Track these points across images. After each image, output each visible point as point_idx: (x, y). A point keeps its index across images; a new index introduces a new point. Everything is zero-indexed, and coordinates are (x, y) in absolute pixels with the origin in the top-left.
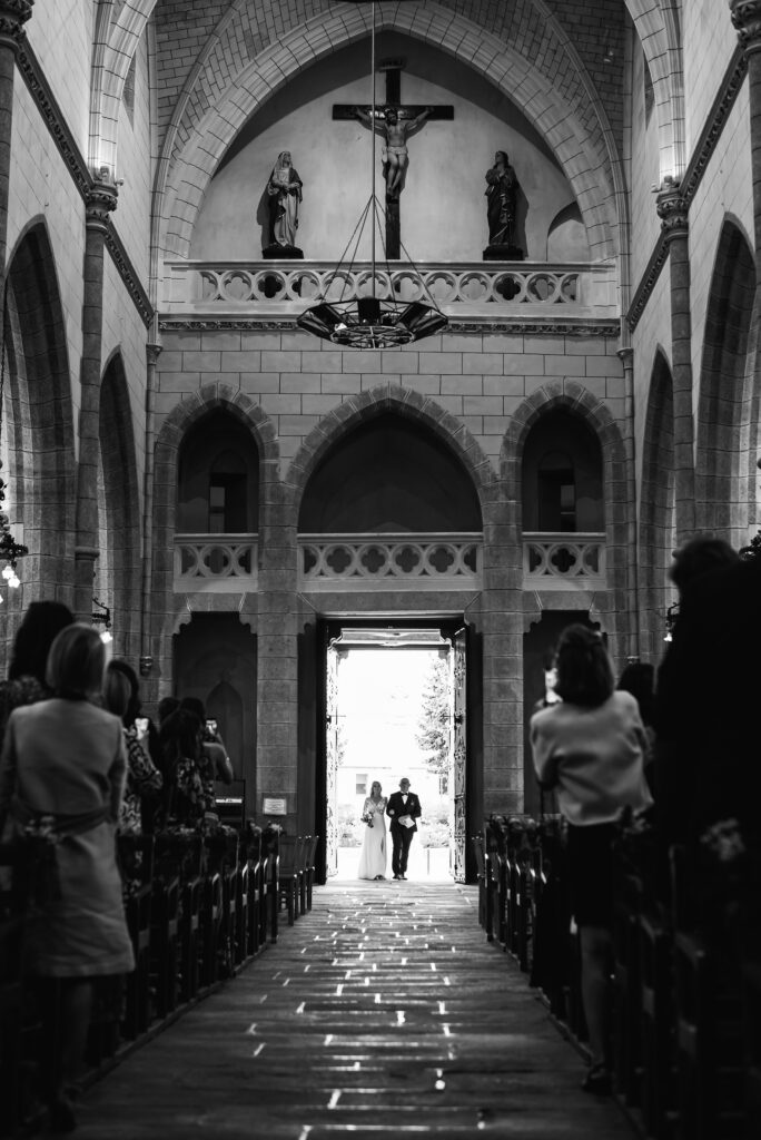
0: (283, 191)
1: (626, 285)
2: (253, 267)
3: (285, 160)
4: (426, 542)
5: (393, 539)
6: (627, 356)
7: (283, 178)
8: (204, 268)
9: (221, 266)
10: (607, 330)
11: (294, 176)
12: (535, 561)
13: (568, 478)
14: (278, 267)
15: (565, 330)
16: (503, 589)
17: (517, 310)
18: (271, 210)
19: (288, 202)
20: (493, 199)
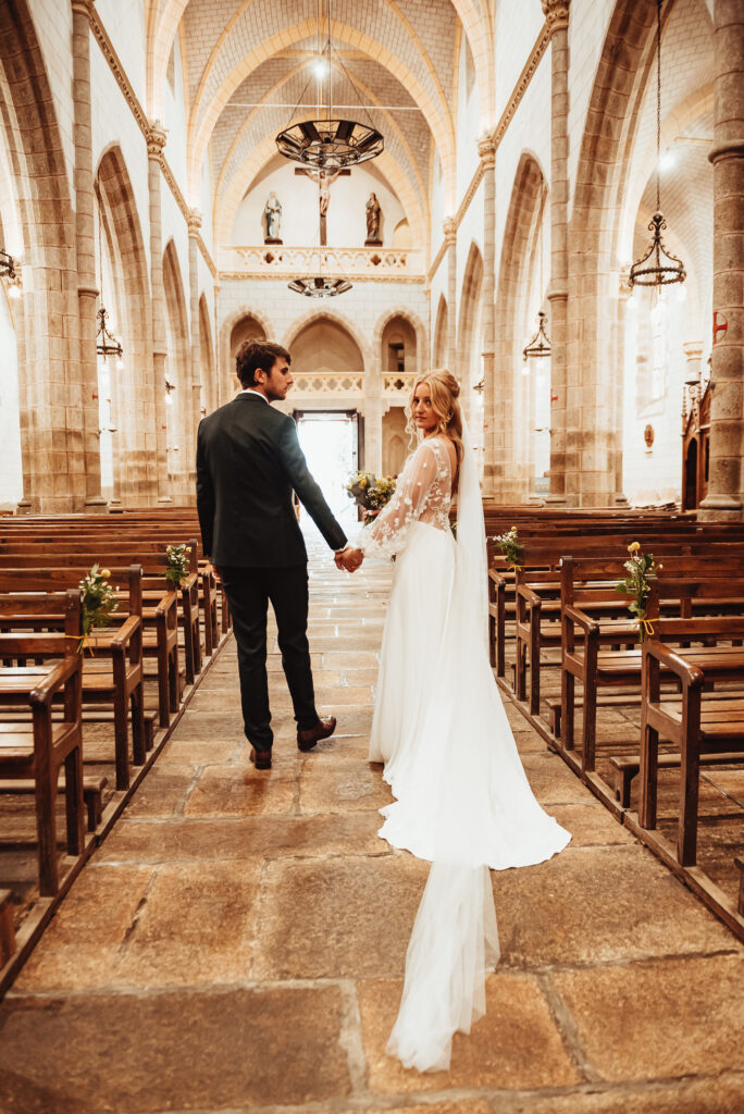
0: (272, 210)
1: (428, 259)
2: (261, 249)
3: (273, 195)
4: (340, 376)
5: (326, 375)
6: (428, 292)
7: (273, 205)
8: (238, 249)
9: (246, 248)
10: (420, 281)
11: (277, 204)
12: (387, 385)
13: (401, 347)
14: (272, 248)
15: (401, 280)
16: (373, 398)
17: (380, 270)
18: (268, 219)
19: (275, 216)
20: (369, 217)
